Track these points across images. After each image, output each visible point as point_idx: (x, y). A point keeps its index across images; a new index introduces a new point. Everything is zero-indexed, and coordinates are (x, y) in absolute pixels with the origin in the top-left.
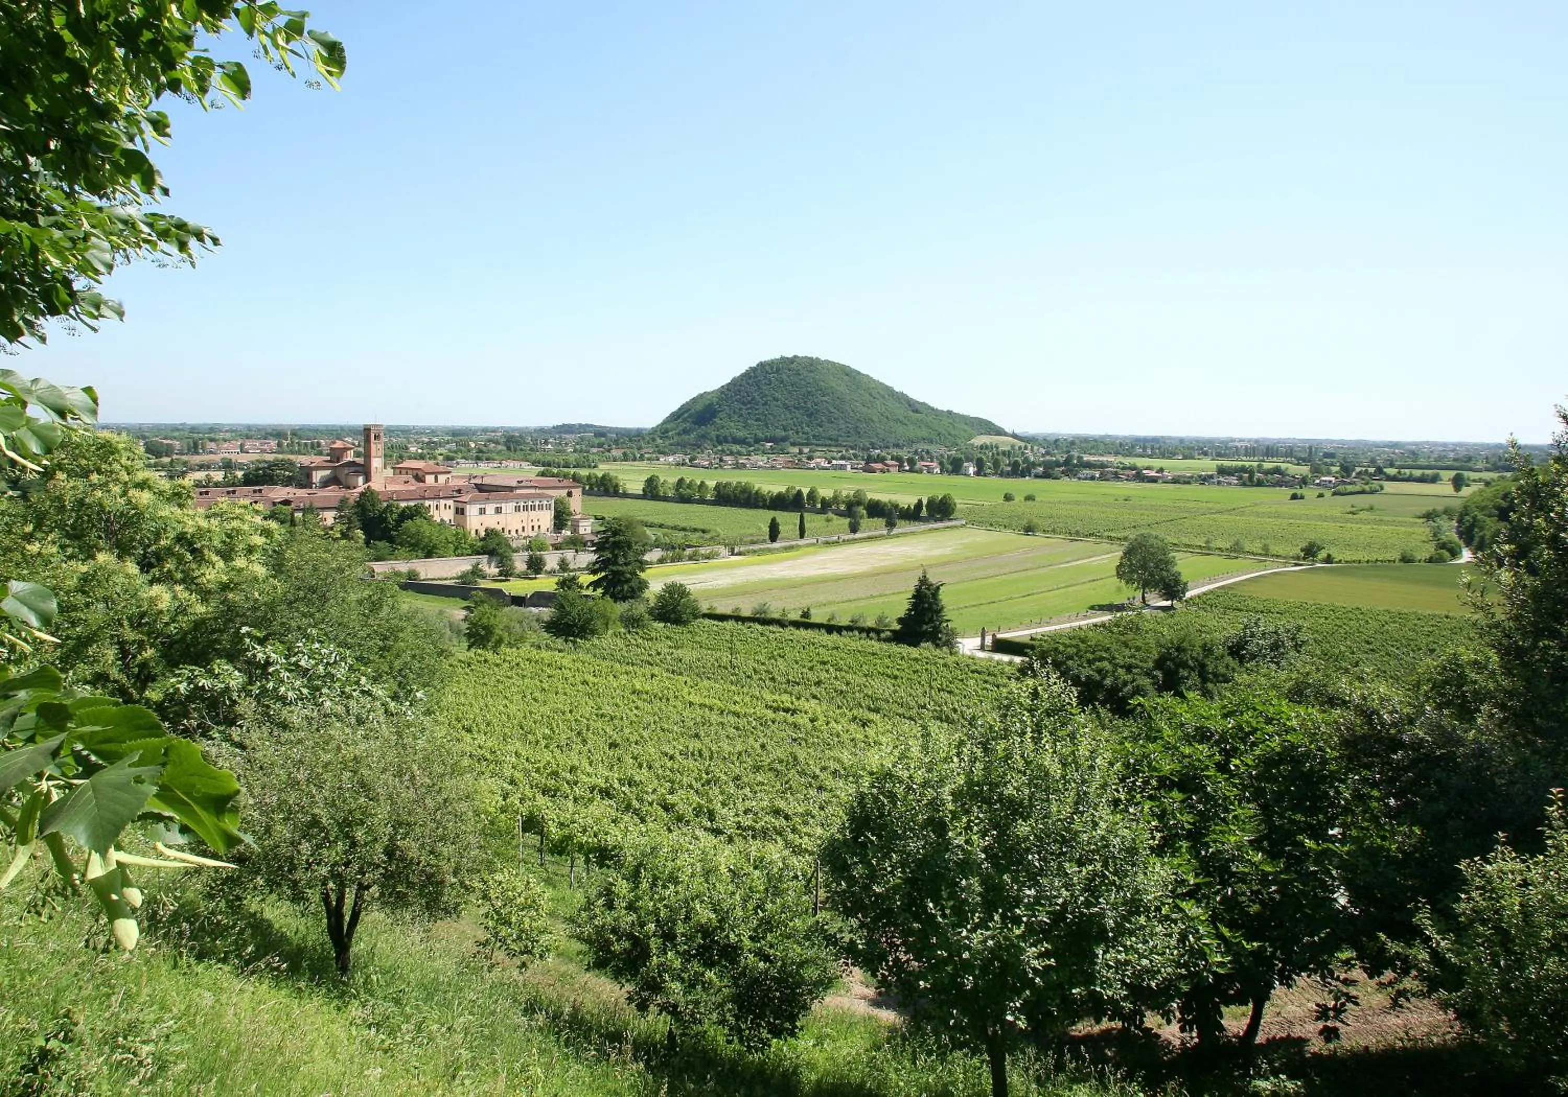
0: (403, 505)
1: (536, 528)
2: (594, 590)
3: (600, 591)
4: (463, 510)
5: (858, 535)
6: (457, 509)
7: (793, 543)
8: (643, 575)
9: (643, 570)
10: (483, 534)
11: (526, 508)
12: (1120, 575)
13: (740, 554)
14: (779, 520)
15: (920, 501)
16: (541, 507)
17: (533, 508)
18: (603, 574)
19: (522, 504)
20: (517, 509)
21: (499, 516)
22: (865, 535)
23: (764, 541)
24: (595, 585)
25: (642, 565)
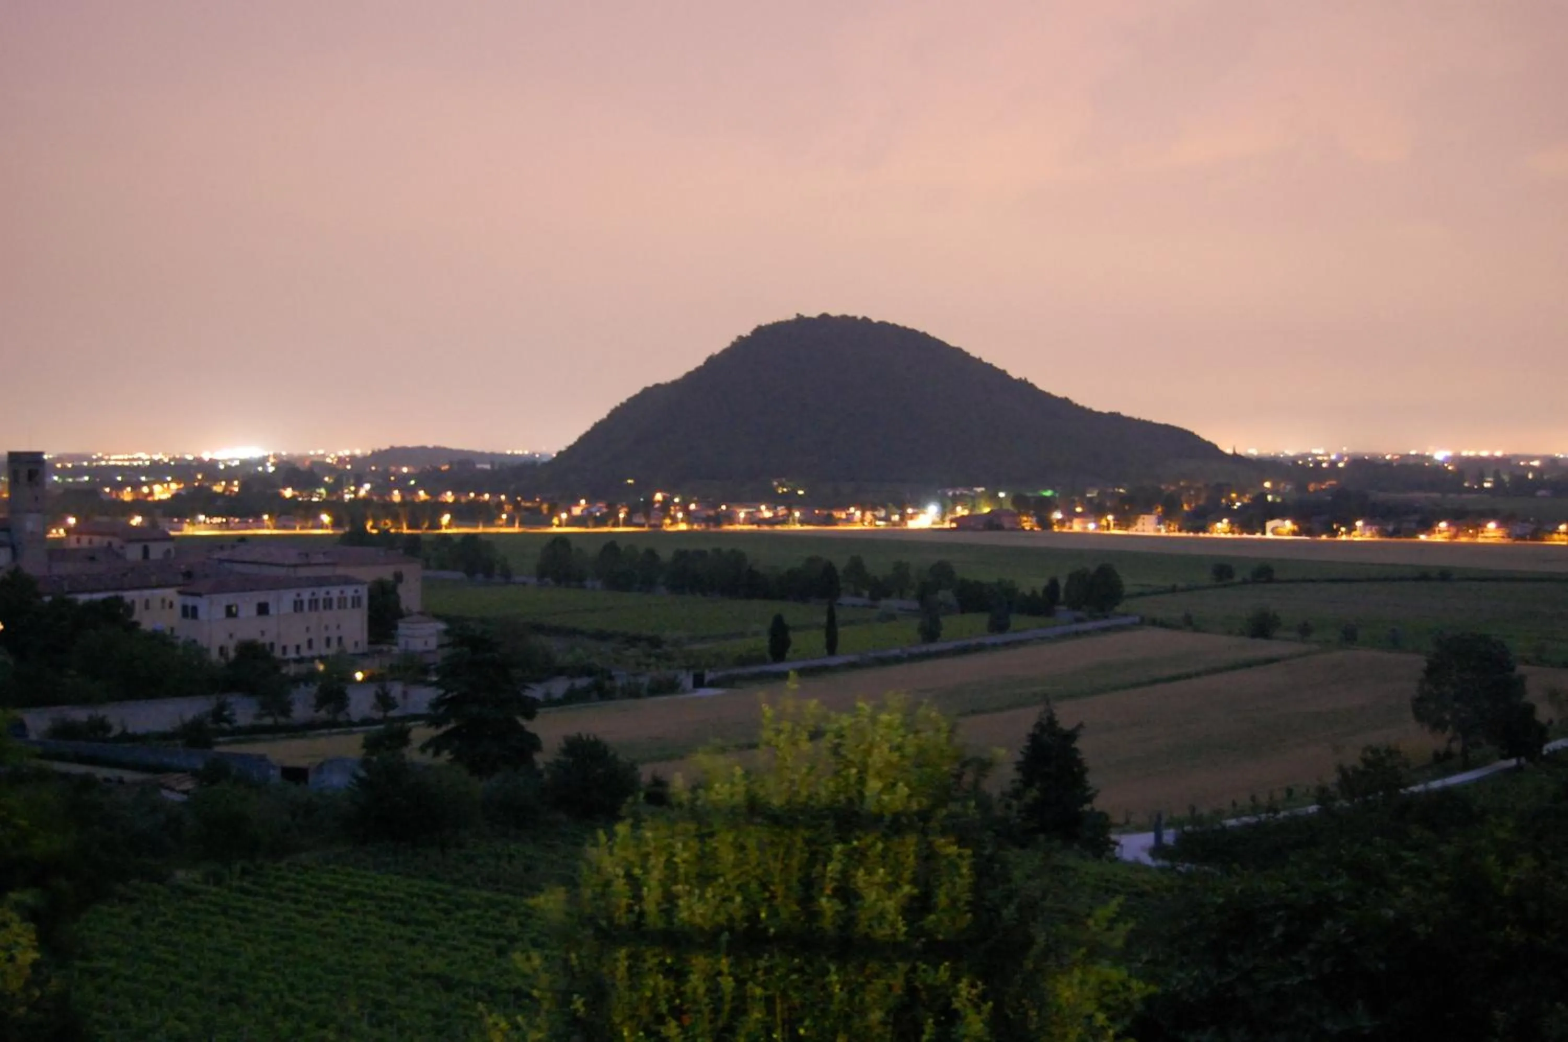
0: (83, 598)
1: (334, 643)
2: (437, 753)
3: (446, 755)
4: (195, 609)
5: (933, 647)
6: (185, 608)
7: (816, 663)
8: (530, 726)
9: (530, 716)
10: (232, 654)
11: (313, 604)
12: (1420, 717)
13: (713, 684)
14: (788, 620)
15: (1054, 584)
16: (342, 603)
17: (328, 604)
18: (452, 725)
19: (306, 595)
20: (298, 606)
21: (264, 618)
22: (950, 645)
23: (762, 660)
24: (436, 745)
25: (530, 709)
